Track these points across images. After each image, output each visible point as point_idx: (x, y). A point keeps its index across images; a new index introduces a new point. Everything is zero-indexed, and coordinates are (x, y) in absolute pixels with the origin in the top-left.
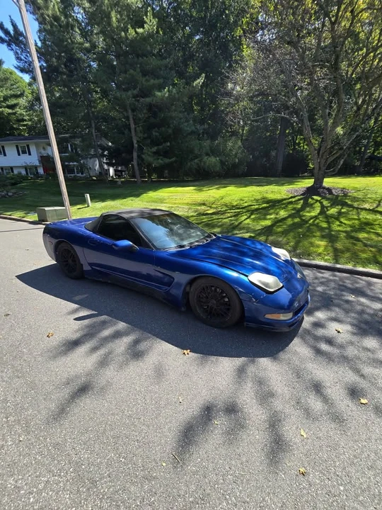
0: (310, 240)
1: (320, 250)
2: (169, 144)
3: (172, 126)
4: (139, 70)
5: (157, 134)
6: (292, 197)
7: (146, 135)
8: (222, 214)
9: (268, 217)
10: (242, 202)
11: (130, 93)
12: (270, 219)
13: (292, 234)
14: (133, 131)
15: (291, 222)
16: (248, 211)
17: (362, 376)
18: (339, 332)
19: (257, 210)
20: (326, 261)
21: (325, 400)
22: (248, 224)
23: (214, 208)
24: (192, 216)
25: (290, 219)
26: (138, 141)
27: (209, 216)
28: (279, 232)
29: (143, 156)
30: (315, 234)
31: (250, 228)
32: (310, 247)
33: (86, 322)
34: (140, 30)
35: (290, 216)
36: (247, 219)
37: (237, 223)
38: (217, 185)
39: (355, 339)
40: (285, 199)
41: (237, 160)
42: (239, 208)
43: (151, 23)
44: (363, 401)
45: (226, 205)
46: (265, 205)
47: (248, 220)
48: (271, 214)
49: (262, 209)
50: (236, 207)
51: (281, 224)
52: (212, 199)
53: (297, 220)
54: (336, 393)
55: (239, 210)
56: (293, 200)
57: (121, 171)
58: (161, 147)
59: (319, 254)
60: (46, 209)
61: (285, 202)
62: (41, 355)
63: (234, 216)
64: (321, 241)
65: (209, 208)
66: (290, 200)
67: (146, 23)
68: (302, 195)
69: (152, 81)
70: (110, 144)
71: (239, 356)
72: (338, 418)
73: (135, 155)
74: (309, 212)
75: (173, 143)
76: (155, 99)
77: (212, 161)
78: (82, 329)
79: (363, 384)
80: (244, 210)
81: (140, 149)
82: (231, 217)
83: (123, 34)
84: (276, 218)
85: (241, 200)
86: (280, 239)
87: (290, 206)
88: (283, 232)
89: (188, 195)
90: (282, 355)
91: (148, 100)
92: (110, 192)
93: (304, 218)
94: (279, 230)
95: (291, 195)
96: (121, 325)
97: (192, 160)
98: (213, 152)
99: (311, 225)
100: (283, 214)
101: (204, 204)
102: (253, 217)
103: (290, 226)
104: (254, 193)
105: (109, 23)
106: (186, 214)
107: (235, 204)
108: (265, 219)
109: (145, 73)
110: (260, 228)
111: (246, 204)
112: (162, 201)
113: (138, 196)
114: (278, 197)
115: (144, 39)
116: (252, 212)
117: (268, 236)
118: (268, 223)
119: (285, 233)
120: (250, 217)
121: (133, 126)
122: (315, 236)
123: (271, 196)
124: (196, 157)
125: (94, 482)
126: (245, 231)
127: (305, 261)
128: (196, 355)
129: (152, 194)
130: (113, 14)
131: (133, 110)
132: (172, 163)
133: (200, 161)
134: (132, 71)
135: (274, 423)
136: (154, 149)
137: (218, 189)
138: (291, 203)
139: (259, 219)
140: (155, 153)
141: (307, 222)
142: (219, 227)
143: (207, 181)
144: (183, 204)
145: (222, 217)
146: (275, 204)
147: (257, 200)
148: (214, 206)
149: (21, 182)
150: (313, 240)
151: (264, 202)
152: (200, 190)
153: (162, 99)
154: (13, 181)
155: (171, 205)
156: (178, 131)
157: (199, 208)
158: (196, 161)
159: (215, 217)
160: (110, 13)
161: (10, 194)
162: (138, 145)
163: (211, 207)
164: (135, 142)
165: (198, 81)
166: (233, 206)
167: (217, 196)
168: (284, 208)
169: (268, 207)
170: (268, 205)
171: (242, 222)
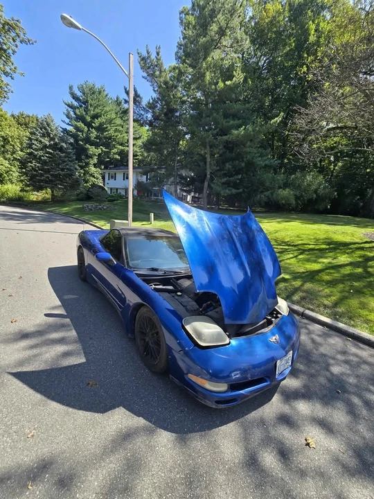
0: (363, 299)
2: (240, 176)
3: (245, 159)
4: (221, 114)
5: (230, 167)
6: (366, 242)
7: (218, 168)
9: (321, 260)
10: (297, 239)
12: (321, 263)
13: (341, 286)
14: (208, 164)
15: (349, 272)
16: (299, 250)
18: (308, 444)
19: (311, 250)
22: (290, 264)
25: (348, 268)
26: (211, 173)
28: (324, 281)
29: (212, 185)
31: (289, 268)
32: (357, 308)
34: (228, 83)
35: (351, 264)
36: (291, 258)
38: (280, 218)
40: (355, 243)
41: (315, 196)
42: (289, 245)
43: (239, 76)
45: (277, 240)
46: (324, 246)
47: (293, 259)
48: (326, 258)
49: (317, 250)
50: (287, 244)
51: (332, 271)
53: (358, 270)
55: (287, 247)
56: (367, 245)
57: (198, 198)
58: (231, 178)
60: (116, 221)
61: (355, 246)
66: (362, 245)
67: (234, 76)
69: (232, 122)
70: (193, 174)
73: (206, 184)
75: (245, 176)
76: (231, 136)
78: (39, 325)
80: (293, 248)
81: (212, 179)
83: (213, 87)
84: (329, 263)
85: (298, 236)
87: (358, 253)
88: (329, 281)
91: (225, 138)
93: (369, 269)
94: (327, 278)
97: (262, 192)
102: (301, 257)
103: (345, 276)
104: (318, 232)
105: (203, 81)
107: (287, 240)
108: (315, 262)
109: (226, 116)
110: (302, 270)
111: (300, 242)
114: (347, 239)
115: (231, 89)
116: (303, 252)
117: (305, 282)
118: (316, 267)
119: (332, 283)
120: (297, 256)
121: (208, 160)
123: (340, 238)
124: (267, 190)
127: (341, 325)
130: (208, 73)
131: (211, 147)
132: (240, 193)
133: (272, 194)
136: (224, 180)
137: (279, 222)
138: (362, 249)
139: (308, 260)
140: (223, 184)
143: (273, 214)
147: (317, 240)
149: (117, 200)
151: (323, 243)
153: (238, 137)
154: (113, 198)
156: (251, 165)
160: (205, 73)
161: (105, 208)
162: (211, 176)
164: (208, 173)
165: (276, 119)
166: (283, 242)
168: (347, 253)
169: (326, 249)
170: (328, 247)
171: (283, 260)
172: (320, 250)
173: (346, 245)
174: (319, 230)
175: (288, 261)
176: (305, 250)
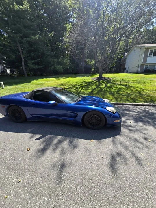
1: (111, 98)
2: (40, 59)
3: (40, 52)
4: (22, 25)
5: (34, 55)
6: (94, 81)
7: (28, 55)
8: (72, 88)
9: (89, 88)
10: (77, 83)
11: (18, 35)
12: (90, 89)
13: (100, 94)
14: (21, 53)
15: (98, 90)
16: (81, 87)
17: (144, 134)
18: (131, 123)
19: (84, 86)
20: (114, 102)
21: (141, 143)
26: (24, 57)
27: (67, 89)
28: (96, 94)
29: (28, 64)
33: (42, 140)
34: (21, 7)
35: (96, 88)
36: (82, 90)
37: (79, 92)
38: (63, 77)
39: (136, 124)
40: (92, 82)
41: (69, 67)
42: (77, 86)
43: (26, 5)
44: (149, 140)
45: (71, 85)
46: (86, 84)
48: (90, 87)
49: (85, 85)
51: (94, 91)
52: (65, 83)
53: (99, 89)
54: (142, 140)
56: (95, 82)
57: (13, 71)
58: (36, 61)
59: (111, 100)
61: (92, 83)
62: (30, 159)
63: (77, 89)
64: (110, 95)
65: (65, 86)
67: (24, 4)
68: (97, 80)
69: (29, 31)
70: (6, 58)
71: (110, 137)
72: (147, 147)
73: (23, 64)
74: (102, 86)
75: (42, 59)
76: (32, 39)
77: (59, 67)
78: (42, 143)
79: (146, 136)
84: (92, 89)
87: (95, 84)
89: (54, 81)
90: (121, 133)
91: (28, 39)
92: (12, 81)
93: (101, 88)
95: (93, 80)
96: (59, 137)
97: (50, 67)
98: (59, 64)
100: (94, 87)
101: (62, 85)
102: (84, 89)
104: (80, 80)
107: (75, 84)
108: (88, 89)
109: (25, 27)
110: (88, 92)
111: (79, 84)
112: (42, 84)
113: (29, 82)
114: (89, 81)
115: (23, 11)
116: (83, 87)
117: (92, 95)
118: (90, 91)
119: (98, 94)
121: (20, 50)
122: (107, 94)
123: (87, 81)
124: (52, 66)
125: (94, 196)
126: (83, 94)
128: (96, 141)
129: (35, 82)
131: (20, 43)
133: (54, 67)
134: (18, 25)
135: (133, 154)
136: (33, 61)
137: (65, 78)
139: (86, 89)
140: (33, 63)
141: (103, 89)
143: (58, 76)
145: (72, 89)
146: (89, 84)
147: (82, 82)
148: (67, 85)
150: (107, 95)
152: (58, 79)
153: (35, 40)
156: (43, 54)
157: (61, 86)
158: (52, 67)
159: (69, 90)
162: (25, 60)
164: (22, 58)
165: (51, 34)
166: (74, 85)
167: (67, 81)
171: (81, 91)
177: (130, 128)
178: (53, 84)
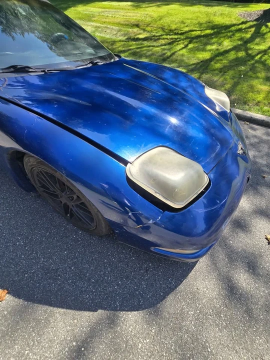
1: (260, 97)
6: (243, 23)
8: (155, 40)
9: (209, 47)
10: (182, 25)
12: (210, 50)
13: (231, 73)
15: (234, 57)
16: (187, 38)
20: (263, 113)
22: (183, 55)
23: (148, 32)
24: (120, 41)
25: (233, 52)
27: (140, 42)
28: (217, 69)
30: (259, 75)
31: (182, 61)
32: (249, 92)
35: (234, 48)
36: (183, 48)
37: (169, 54)
40: (234, 25)
42: (176, 34)
45: (163, 29)
46: (208, 32)
47: (184, 50)
48: (212, 44)
49: (204, 36)
51: (221, 58)
52: (148, 19)
53: (242, 54)
55: (176, 37)
56: (244, 26)
59: (258, 104)
61: (233, 28)
63: (169, 44)
64: (265, 85)
65: (142, 31)
66: (240, 26)
68: (256, 20)
74: (257, 44)
80: (182, 37)
82: (165, 45)
84: (217, 50)
85: (183, 23)
86: (215, 79)
87: (238, 35)
88: (221, 69)
89: (122, 13)
93: (250, 52)
94: (218, 66)
95: (242, 21)
99: (257, 62)
100: (227, 44)
101: (137, 26)
102: (190, 46)
103: (231, 62)
104: (200, 15)
106: (114, 38)
107: (173, 27)
108: (204, 50)
110: (195, 62)
111: (187, 29)
112: (90, 18)
114: (226, 21)
116: (192, 39)
117: (202, 74)
118: (206, 55)
119: (223, 71)
120: (186, 46)
122: (257, 78)
123: (219, 20)
137: (159, 6)
138: (240, 30)
139: (197, 49)
141: (253, 57)
142: (147, 57)
144: (114, 24)
145: (155, 44)
146: (220, 30)
147: (200, 24)
148: (149, 29)
150: (255, 82)
151: (208, 28)
152: (138, 7)
155: (98, 25)
157: (130, 30)
159: (146, 43)
163: (144, 30)
166: (171, 30)
167: (155, 15)
168: (231, 37)
169: (211, 35)
170: (213, 31)
171: (176, 52)
172: (206, 36)
173: (227, 27)
174: (200, 12)
175: (181, 52)
176: (193, 38)
177: (243, 279)
178: (116, 21)
